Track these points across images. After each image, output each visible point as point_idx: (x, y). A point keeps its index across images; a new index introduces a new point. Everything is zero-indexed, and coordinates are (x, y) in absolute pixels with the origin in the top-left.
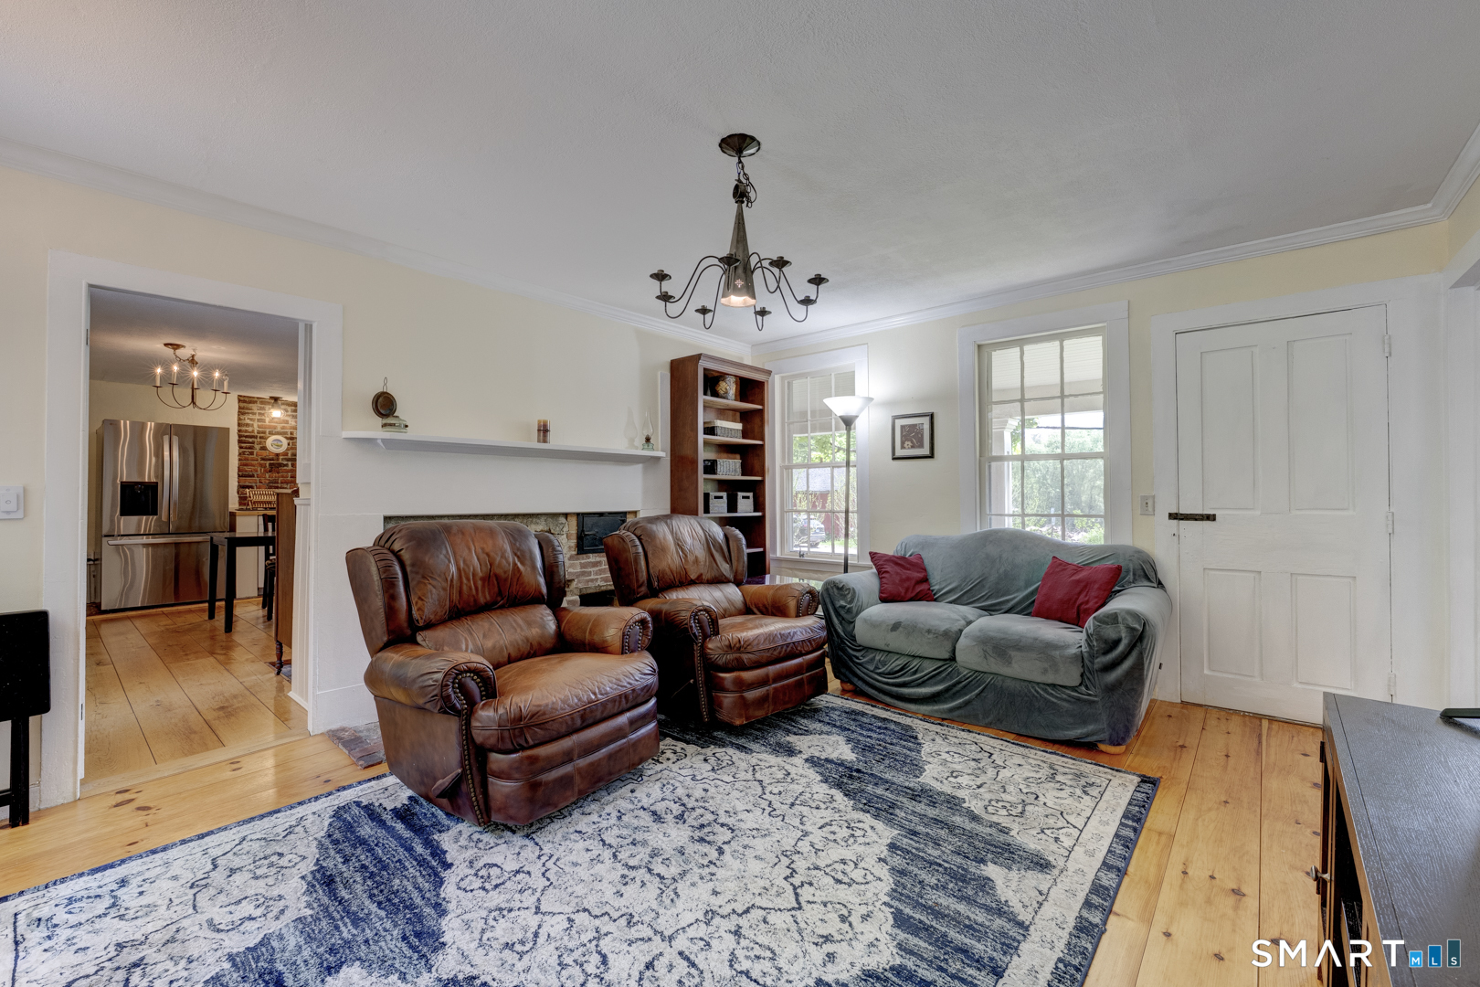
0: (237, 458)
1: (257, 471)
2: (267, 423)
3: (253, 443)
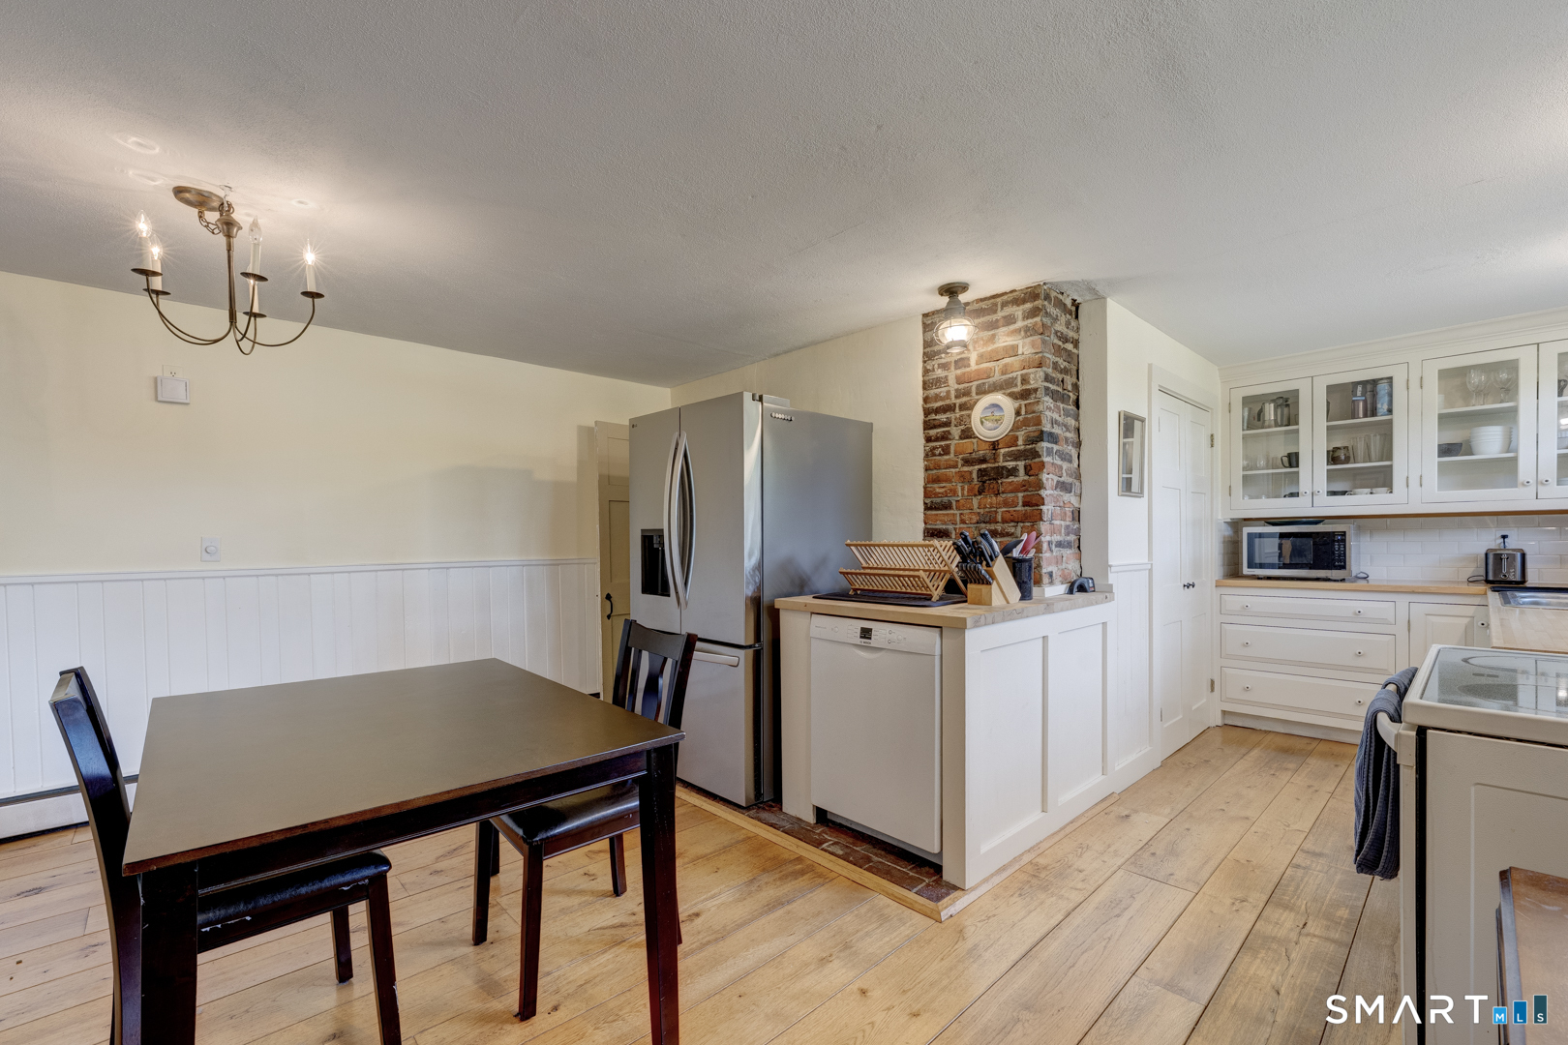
0: (921, 464)
1: (954, 492)
2: (973, 366)
3: (947, 424)
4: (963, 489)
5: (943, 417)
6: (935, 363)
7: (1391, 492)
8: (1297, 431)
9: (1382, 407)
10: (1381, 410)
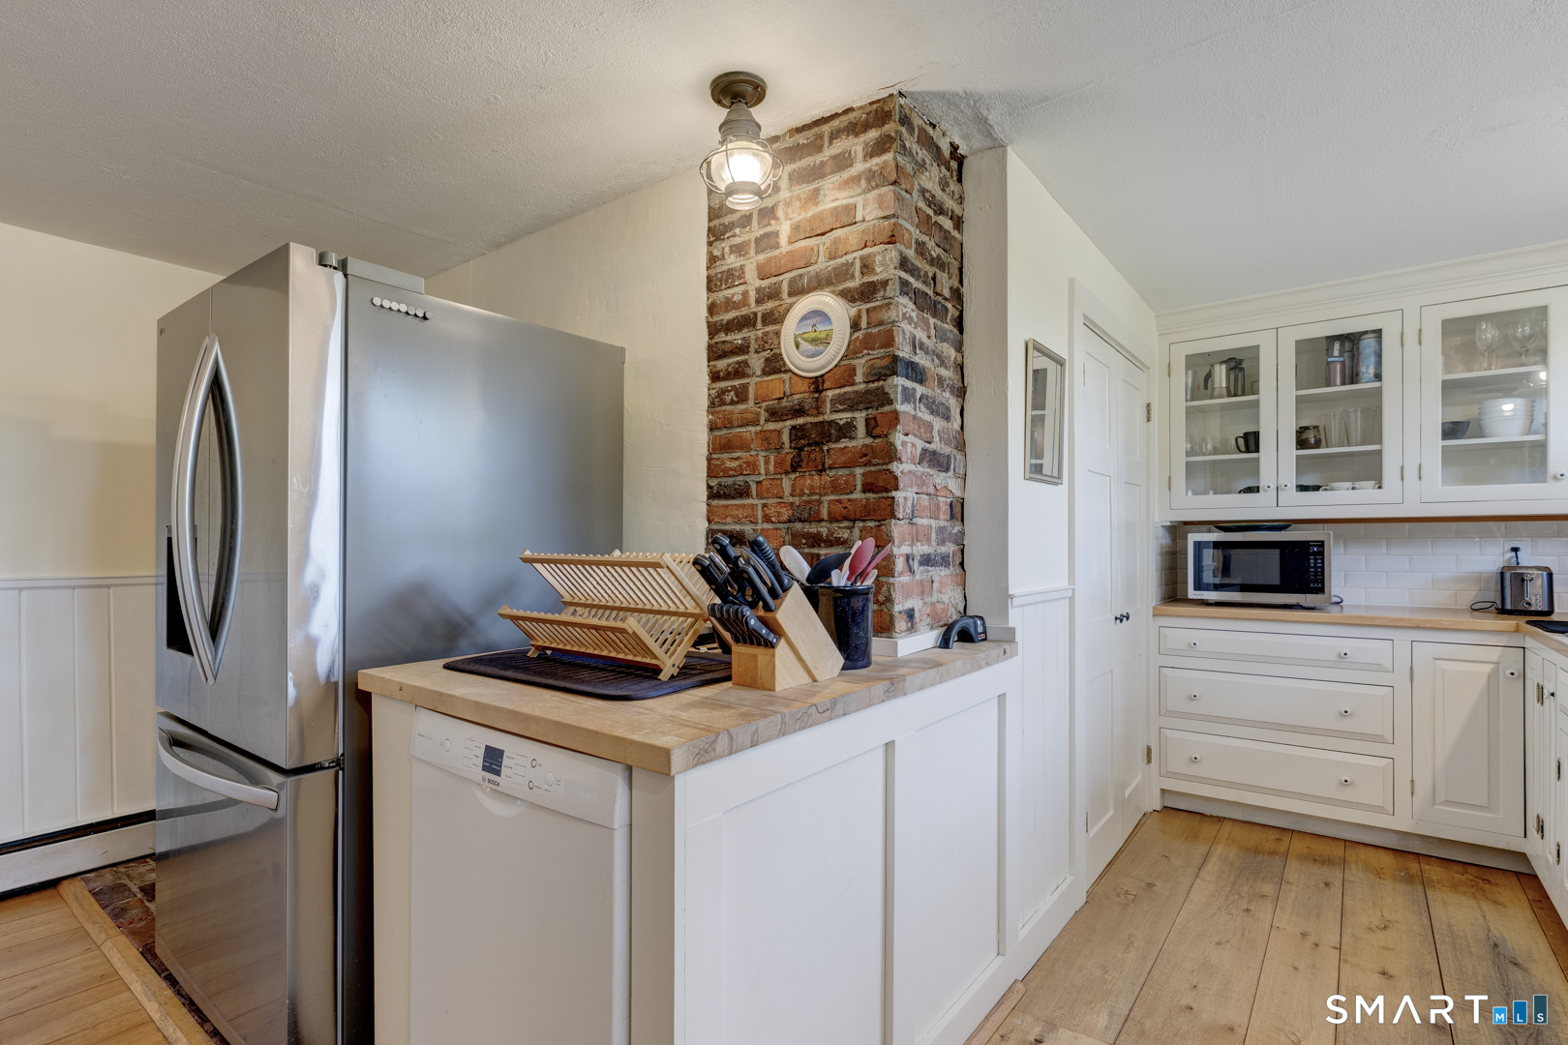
0: (703, 419)
1: (753, 466)
2: (785, 246)
3: (743, 349)
4: (767, 463)
5: (736, 338)
6: (726, 245)
7: (1380, 487)
8: (1256, 404)
9: (1367, 369)
10: (1366, 375)
